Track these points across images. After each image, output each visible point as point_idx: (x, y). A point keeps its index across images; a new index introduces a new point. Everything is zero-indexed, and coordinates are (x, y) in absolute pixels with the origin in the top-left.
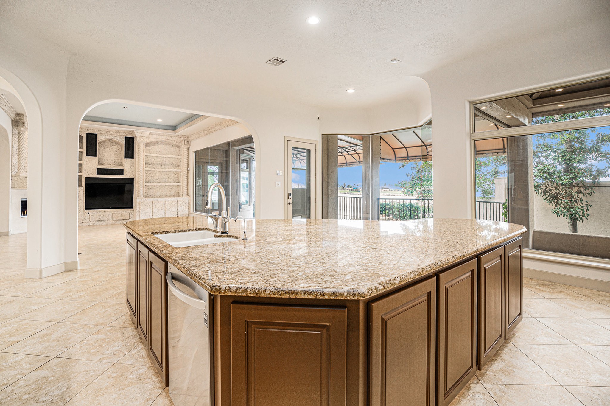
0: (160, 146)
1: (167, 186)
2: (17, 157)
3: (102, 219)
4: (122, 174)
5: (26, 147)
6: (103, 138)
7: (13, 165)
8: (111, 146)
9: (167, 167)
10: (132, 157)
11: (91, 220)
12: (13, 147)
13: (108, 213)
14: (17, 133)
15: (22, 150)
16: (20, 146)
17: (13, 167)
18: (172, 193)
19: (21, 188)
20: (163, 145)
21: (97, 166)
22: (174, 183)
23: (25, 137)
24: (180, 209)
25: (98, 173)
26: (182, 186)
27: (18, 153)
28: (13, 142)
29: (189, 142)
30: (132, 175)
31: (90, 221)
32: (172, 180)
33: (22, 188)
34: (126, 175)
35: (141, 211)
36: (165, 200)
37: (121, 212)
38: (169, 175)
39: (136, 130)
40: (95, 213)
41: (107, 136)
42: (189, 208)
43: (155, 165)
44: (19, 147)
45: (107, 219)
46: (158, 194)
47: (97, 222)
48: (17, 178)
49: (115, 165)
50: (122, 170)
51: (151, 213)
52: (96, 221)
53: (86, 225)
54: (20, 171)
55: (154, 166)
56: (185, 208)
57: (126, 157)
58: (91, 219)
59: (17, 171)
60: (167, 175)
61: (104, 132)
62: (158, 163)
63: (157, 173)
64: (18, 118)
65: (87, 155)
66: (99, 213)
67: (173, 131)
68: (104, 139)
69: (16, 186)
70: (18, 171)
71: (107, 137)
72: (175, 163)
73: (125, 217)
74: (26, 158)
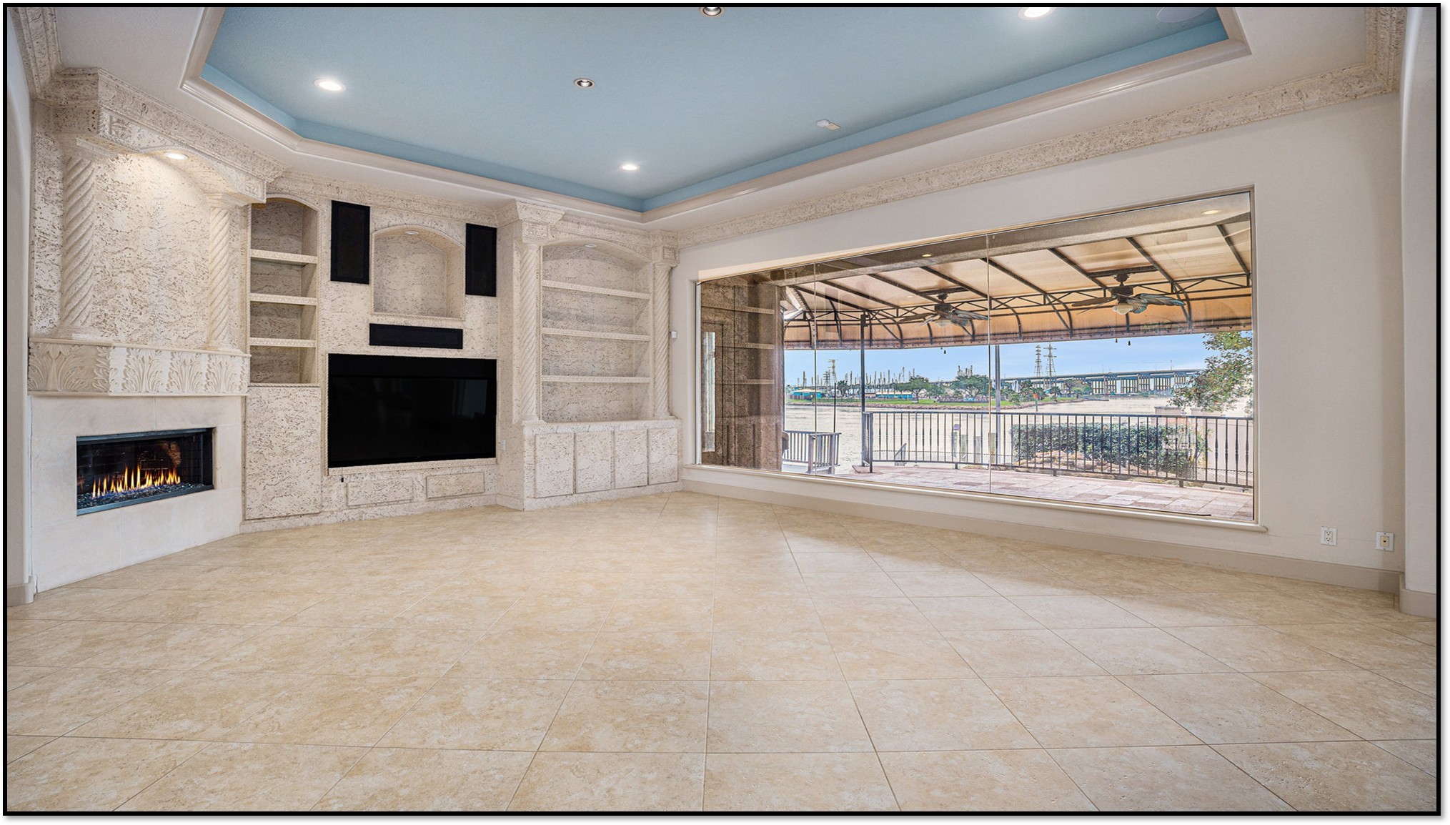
0: (576, 261)
1: (600, 384)
2: (58, 260)
3: (391, 498)
4: (459, 345)
5: (97, 223)
6: (393, 222)
7: (36, 291)
8: (411, 252)
9: (598, 327)
10: (491, 292)
11: (350, 504)
12: (37, 214)
13: (413, 475)
14: (55, 157)
15: (83, 231)
16: (74, 214)
17: (37, 304)
18: (615, 406)
19: (79, 393)
20: (587, 261)
21: (369, 316)
22: (618, 376)
23: (93, 179)
24: (655, 457)
25: (373, 341)
26: (652, 384)
27: (59, 242)
28: (38, 197)
29: (675, 251)
30: (491, 348)
31: (347, 505)
32: (612, 367)
33: (85, 393)
34: (472, 349)
35: (538, 468)
36: (611, 429)
37: (454, 471)
38: (604, 353)
39: (523, 200)
40: (368, 478)
41: (405, 218)
42: (680, 453)
43: (561, 319)
44: (68, 220)
45: (407, 496)
46: (573, 409)
47: (376, 509)
48: (61, 348)
50: (459, 333)
51: (572, 471)
52: (369, 506)
53: (333, 520)
54: (70, 320)
55: (561, 323)
56: (668, 452)
57: (472, 290)
58: (350, 498)
59: (56, 318)
60: (598, 353)
61: (399, 202)
62: (573, 312)
63: (569, 346)
64: (63, 92)
65: (334, 277)
66: (381, 478)
67: (638, 215)
68: (396, 228)
69: (53, 384)
70: (62, 320)
72: (622, 317)
73: (471, 485)
74: (98, 270)
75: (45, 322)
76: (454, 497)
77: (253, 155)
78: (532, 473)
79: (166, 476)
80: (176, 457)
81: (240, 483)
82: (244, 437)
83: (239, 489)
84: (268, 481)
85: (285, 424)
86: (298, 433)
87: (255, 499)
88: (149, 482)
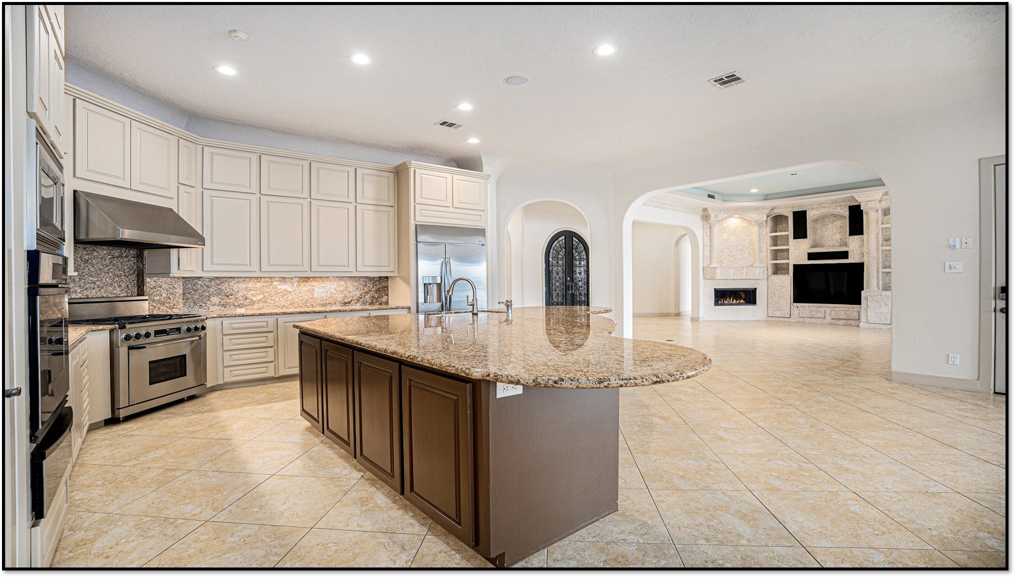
2: (709, 249)
3: (817, 316)
4: (847, 258)
6: (816, 213)
8: (833, 221)
10: (860, 232)
11: (801, 316)
13: (827, 308)
14: (708, 226)
21: (808, 250)
25: (809, 259)
27: (709, 245)
30: (862, 257)
34: (852, 259)
37: (844, 309)
40: (807, 307)
45: (824, 316)
47: (810, 319)
49: (840, 246)
50: (847, 252)
52: (807, 317)
53: (794, 320)
57: (852, 233)
58: (800, 313)
61: (817, 205)
65: (795, 238)
66: (813, 308)
68: (818, 215)
71: (821, 211)
73: (852, 315)
75: (707, 263)
76: (842, 319)
77: (757, 209)
78: (866, 312)
79: (740, 300)
80: (743, 296)
81: (766, 305)
82: (768, 291)
83: (766, 307)
84: (774, 305)
85: (779, 288)
86: (783, 291)
87: (770, 311)
88: (735, 301)
